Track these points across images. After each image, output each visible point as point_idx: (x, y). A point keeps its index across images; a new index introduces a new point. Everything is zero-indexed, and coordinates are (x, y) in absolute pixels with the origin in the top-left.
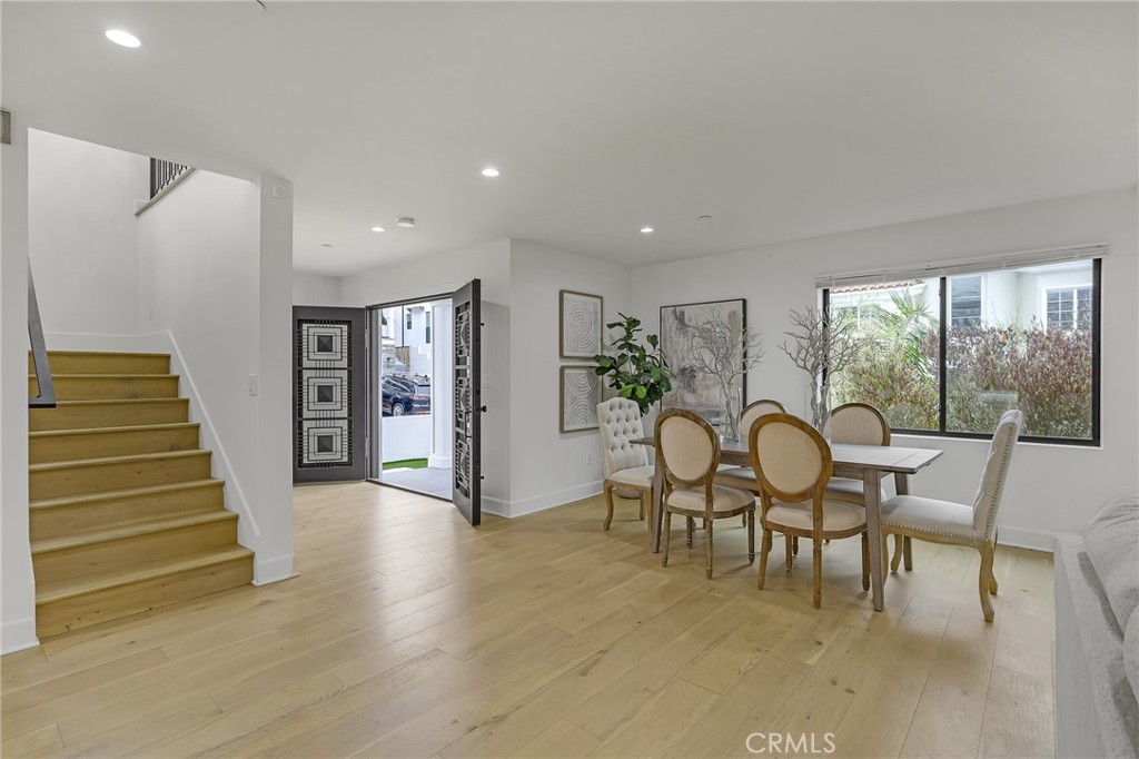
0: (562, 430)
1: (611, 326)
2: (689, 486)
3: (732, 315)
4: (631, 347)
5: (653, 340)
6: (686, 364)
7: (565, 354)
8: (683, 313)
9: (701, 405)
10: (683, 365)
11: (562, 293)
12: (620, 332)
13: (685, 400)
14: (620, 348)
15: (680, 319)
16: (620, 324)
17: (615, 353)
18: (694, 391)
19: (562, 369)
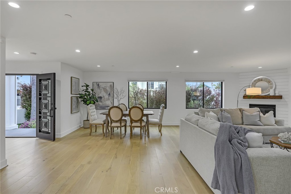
0: (71, 113)
1: (82, 86)
2: (117, 122)
3: (111, 85)
4: (88, 92)
5: (92, 90)
6: (100, 95)
7: (73, 93)
8: (99, 84)
9: (103, 105)
10: (99, 96)
11: (71, 77)
12: (85, 88)
13: (99, 104)
14: (85, 92)
15: (98, 85)
16: (85, 86)
17: (84, 93)
18: (101, 102)
19: (72, 97)
